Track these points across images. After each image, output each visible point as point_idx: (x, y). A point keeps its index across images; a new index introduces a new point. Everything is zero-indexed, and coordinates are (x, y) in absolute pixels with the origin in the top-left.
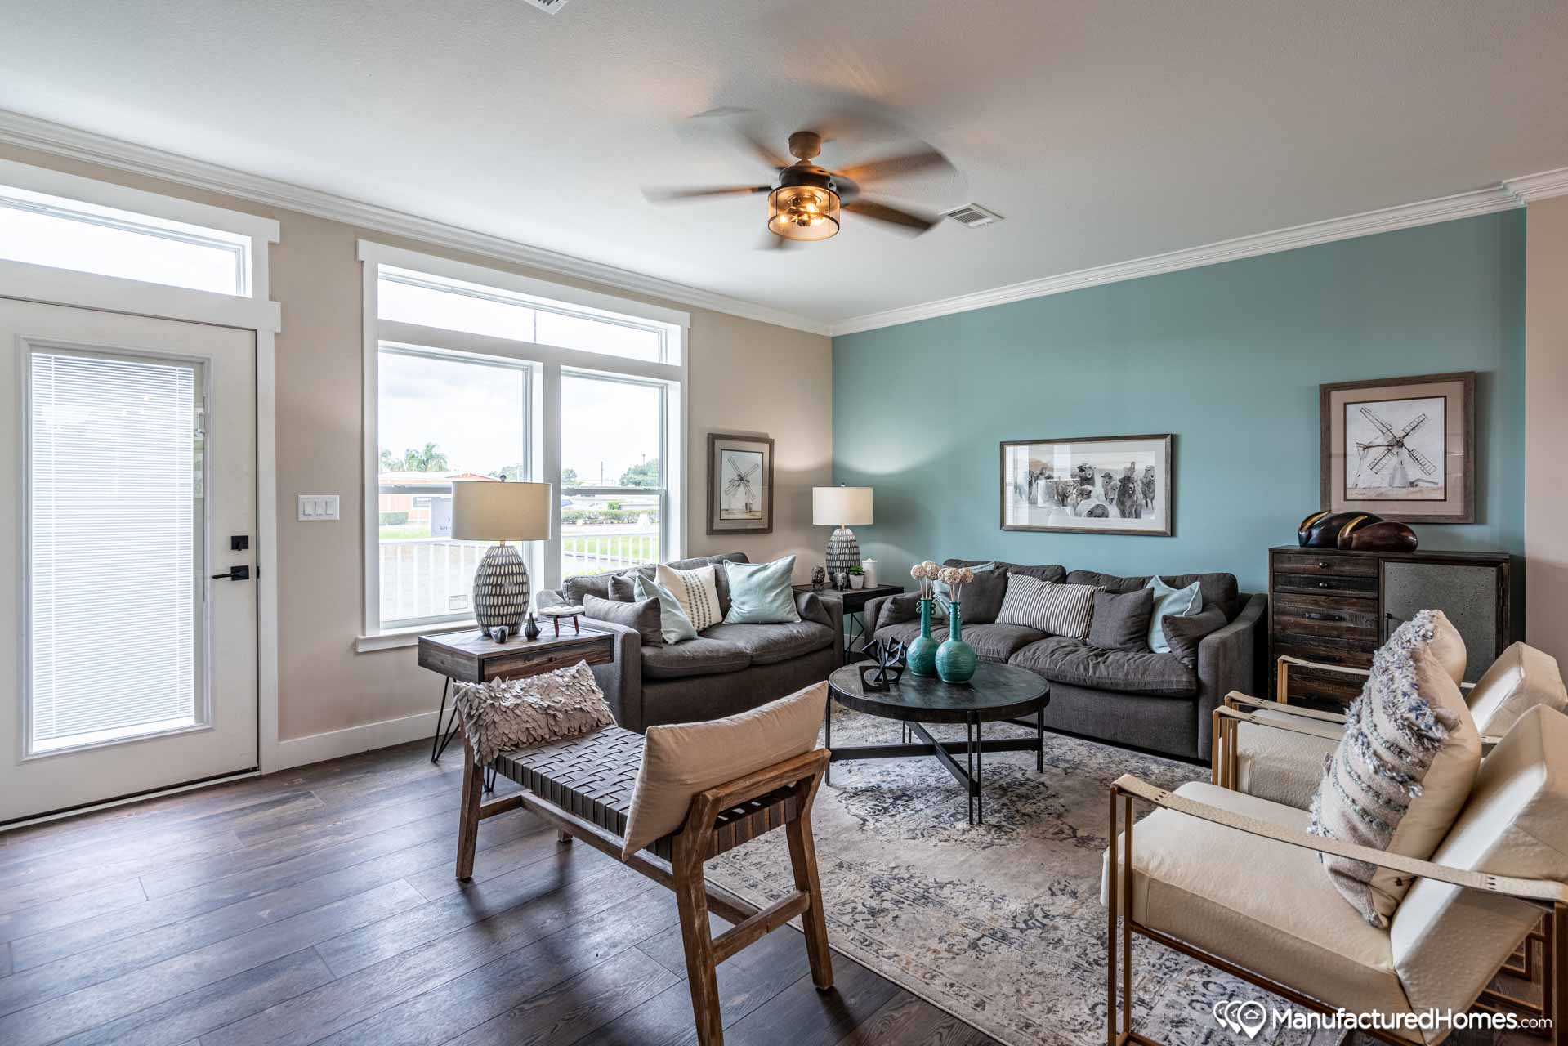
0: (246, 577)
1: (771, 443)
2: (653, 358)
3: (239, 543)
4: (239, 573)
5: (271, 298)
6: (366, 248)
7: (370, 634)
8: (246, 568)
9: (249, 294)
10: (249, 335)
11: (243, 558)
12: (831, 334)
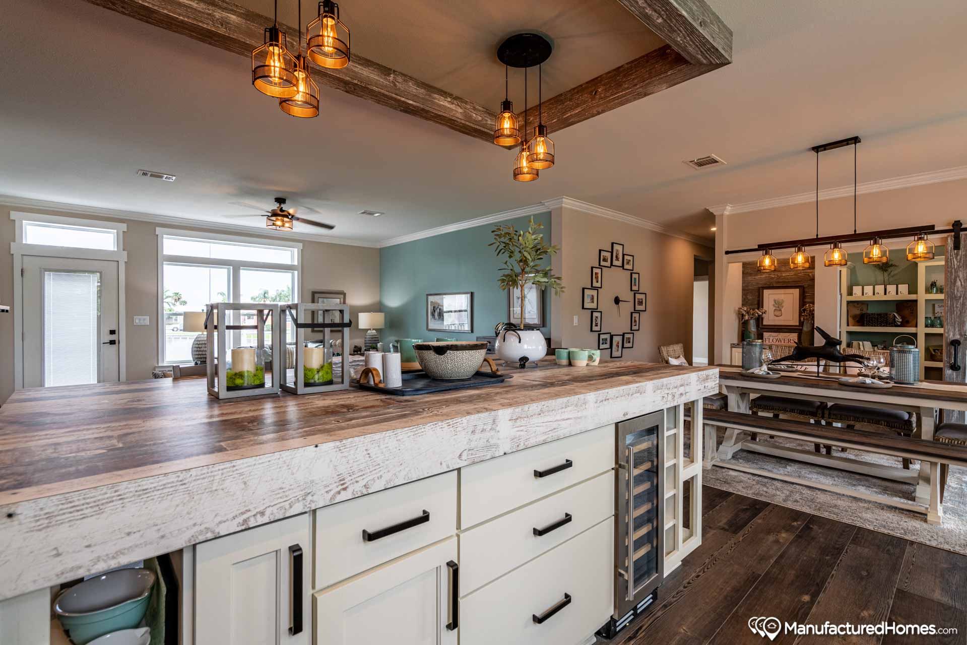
0: (115, 344)
1: (344, 294)
2: (289, 263)
3: (112, 332)
4: (112, 342)
5: (124, 250)
6: (159, 230)
7: (160, 364)
8: (115, 341)
9: (116, 250)
10: (116, 263)
11: (113, 337)
12: (379, 247)
